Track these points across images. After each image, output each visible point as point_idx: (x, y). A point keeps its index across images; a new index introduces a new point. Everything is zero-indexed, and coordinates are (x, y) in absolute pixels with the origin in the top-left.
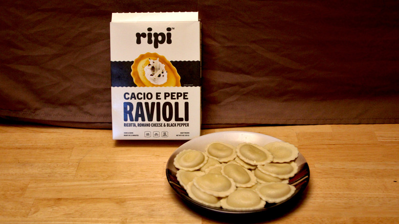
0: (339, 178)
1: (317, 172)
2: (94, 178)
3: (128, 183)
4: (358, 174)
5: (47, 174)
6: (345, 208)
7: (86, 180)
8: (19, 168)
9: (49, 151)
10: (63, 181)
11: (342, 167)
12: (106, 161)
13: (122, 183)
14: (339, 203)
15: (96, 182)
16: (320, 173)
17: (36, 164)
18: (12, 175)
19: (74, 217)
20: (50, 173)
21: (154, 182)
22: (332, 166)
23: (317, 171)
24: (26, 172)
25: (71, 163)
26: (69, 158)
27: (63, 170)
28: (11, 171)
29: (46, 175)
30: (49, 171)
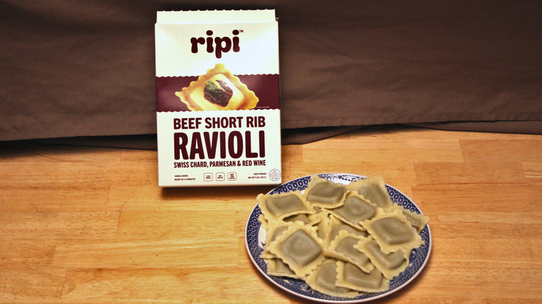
0: (470, 237)
1: (441, 228)
2: (144, 237)
3: (190, 245)
4: (495, 231)
5: (78, 229)
6: (477, 285)
7: (131, 240)
8: (39, 220)
9: (77, 193)
10: (102, 241)
11: (474, 220)
12: (157, 210)
13: (182, 245)
14: (468, 277)
15: (146, 244)
16: (445, 229)
17: (62, 214)
18: (31, 231)
19: (122, 298)
20: (83, 229)
21: (225, 243)
22: (460, 219)
23: (441, 226)
24: (50, 227)
25: (109, 214)
26: (105, 203)
27: (100, 223)
28: (29, 225)
29: (78, 232)
30: (80, 225)
